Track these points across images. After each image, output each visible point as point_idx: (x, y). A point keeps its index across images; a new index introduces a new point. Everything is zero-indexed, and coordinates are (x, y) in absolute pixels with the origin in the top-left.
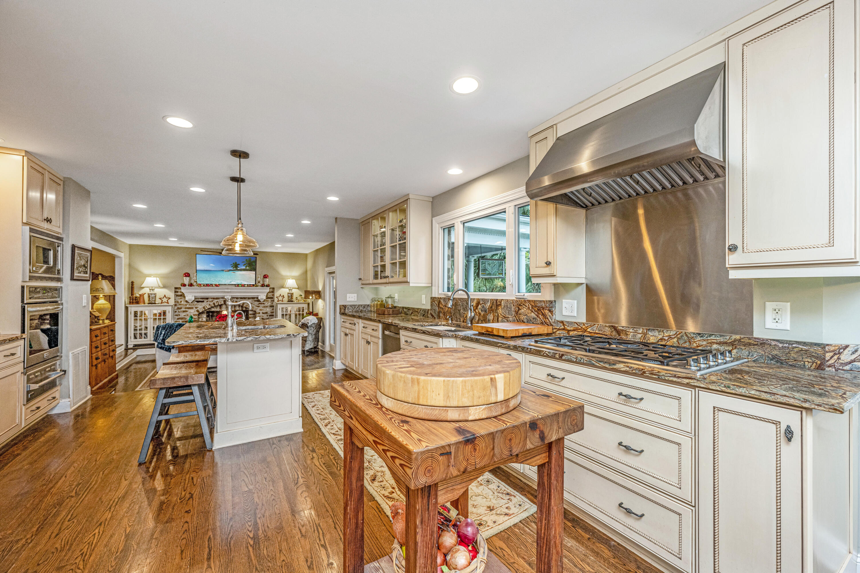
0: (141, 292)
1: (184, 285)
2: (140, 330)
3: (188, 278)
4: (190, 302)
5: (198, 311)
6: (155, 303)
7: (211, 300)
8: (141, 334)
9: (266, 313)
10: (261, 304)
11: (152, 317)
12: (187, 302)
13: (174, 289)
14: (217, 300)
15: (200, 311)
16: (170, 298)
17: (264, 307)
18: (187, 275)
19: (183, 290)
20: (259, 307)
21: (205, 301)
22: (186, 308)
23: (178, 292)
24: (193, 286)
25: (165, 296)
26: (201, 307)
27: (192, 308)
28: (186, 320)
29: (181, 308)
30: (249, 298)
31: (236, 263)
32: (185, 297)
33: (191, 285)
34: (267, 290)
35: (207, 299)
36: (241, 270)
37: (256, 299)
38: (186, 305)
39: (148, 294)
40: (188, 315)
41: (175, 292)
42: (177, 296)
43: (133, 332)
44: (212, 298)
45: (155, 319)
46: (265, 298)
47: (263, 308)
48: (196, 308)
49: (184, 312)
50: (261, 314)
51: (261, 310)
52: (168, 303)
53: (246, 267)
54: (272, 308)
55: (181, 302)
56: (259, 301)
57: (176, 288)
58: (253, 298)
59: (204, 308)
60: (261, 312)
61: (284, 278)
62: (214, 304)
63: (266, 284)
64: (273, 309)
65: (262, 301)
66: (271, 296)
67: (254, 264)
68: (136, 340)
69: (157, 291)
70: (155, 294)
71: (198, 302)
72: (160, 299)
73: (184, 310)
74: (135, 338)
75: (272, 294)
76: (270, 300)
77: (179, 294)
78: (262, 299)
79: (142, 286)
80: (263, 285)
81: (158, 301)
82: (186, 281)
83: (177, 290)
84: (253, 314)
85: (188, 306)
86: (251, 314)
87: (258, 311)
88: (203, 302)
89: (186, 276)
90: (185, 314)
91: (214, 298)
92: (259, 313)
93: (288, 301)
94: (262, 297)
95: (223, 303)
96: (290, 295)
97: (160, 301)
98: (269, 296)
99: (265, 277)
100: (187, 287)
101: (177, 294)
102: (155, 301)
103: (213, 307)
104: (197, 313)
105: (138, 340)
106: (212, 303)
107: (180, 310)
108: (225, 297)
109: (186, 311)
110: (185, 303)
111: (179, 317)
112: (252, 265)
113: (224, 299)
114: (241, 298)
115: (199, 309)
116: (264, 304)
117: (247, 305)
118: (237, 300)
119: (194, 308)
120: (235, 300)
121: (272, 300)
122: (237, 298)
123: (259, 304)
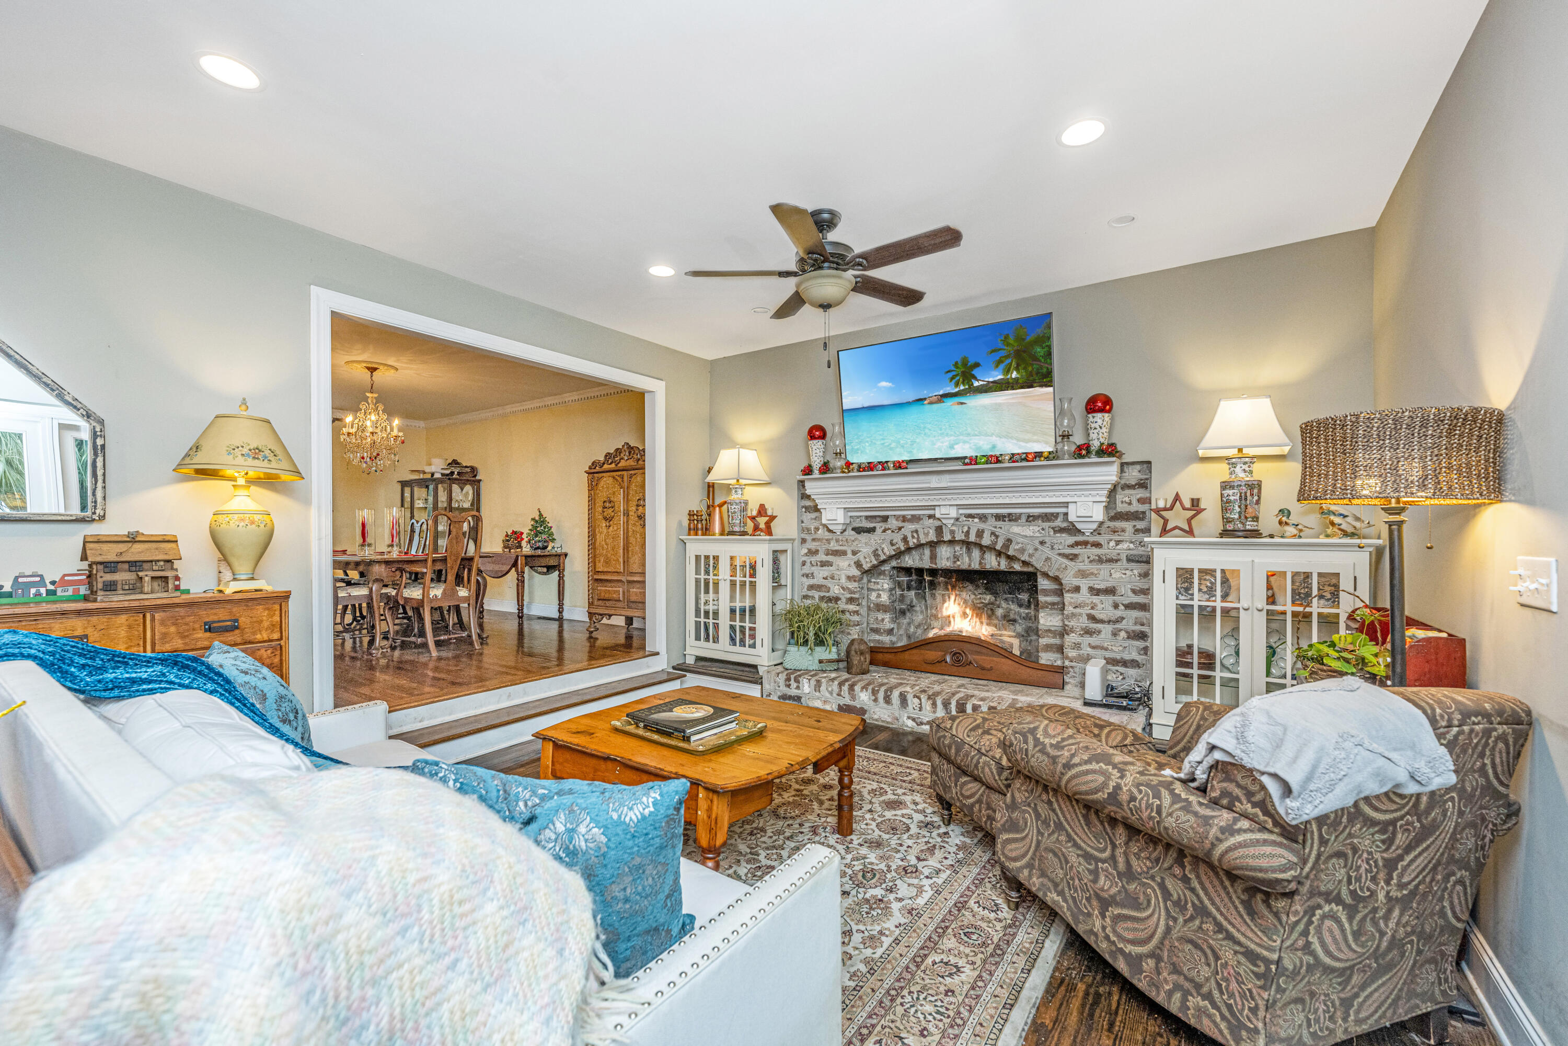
2: (706, 614)
3: (821, 445)
4: (836, 529)
5: (858, 565)
7: (895, 523)
8: (707, 626)
9: (1111, 591)
10: (1085, 543)
11: (728, 574)
13: (793, 487)
14: (912, 527)
15: (866, 566)
17: (1100, 560)
18: (817, 433)
19: (811, 488)
20: (1073, 557)
21: (880, 526)
23: (806, 496)
24: (834, 470)
25: (763, 508)
26: (866, 547)
27: (844, 553)
28: (831, 594)
30: (1031, 518)
31: (965, 363)
32: (822, 514)
33: (825, 468)
34: (1109, 473)
35: (885, 519)
36: (986, 389)
37: (1059, 523)
38: (828, 541)
40: (833, 577)
42: (807, 509)
43: (693, 619)
44: (897, 518)
45: (733, 586)
46: (1098, 514)
47: (1093, 568)
48: (854, 553)
49: (824, 564)
50: (1084, 596)
51: (1083, 574)
53: (1008, 371)
54: (1138, 569)
56: (1073, 530)
57: (796, 484)
58: (1047, 517)
59: (877, 552)
60: (1084, 584)
62: (905, 539)
63: (1095, 445)
64: (1144, 575)
65: (1087, 529)
66: (1136, 507)
67: (1039, 351)
68: (698, 644)
69: (750, 492)
71: (858, 530)
72: (753, 518)
73: (825, 558)
75: (1140, 493)
76: (1128, 526)
78: (1087, 519)
80: (1083, 451)
82: (817, 450)
83: (804, 490)
85: (834, 546)
87: (1069, 580)
88: (873, 530)
89: (815, 437)
90: (825, 571)
91: (904, 519)
92: (1077, 589)
93: (1225, 533)
94: (1085, 510)
95: (933, 535)
97: (752, 526)
98: (1121, 507)
99: (1099, 404)
100: (819, 475)
101: (806, 502)
103: (899, 553)
104: (856, 572)
105: (703, 643)
106: (898, 538)
107: (813, 559)
109: (831, 564)
110: (825, 535)
112: (1035, 359)
113: (938, 523)
114: (999, 517)
115: (860, 556)
116: (1098, 545)
117: (1022, 551)
118: (982, 526)
119: (850, 555)
120: (976, 524)
121: (1140, 525)
122: (983, 518)
123: (1077, 544)
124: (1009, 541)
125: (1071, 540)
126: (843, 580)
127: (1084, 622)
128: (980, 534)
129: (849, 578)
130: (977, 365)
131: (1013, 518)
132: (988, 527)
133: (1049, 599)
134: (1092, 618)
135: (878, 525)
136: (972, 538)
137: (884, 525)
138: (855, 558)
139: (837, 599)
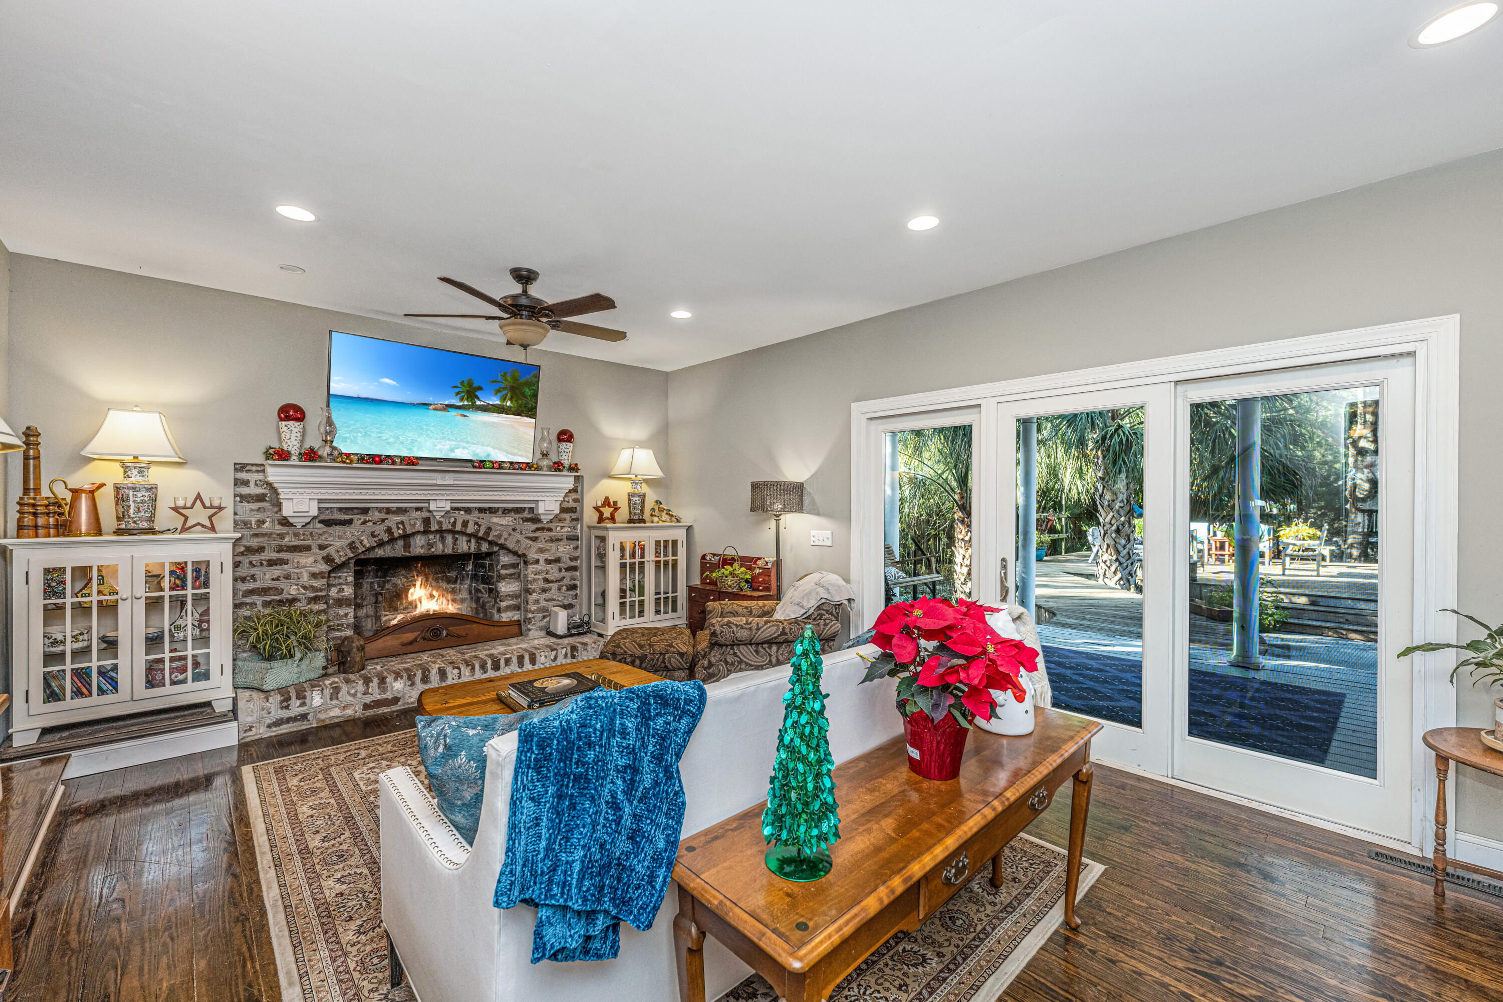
0: (82, 478)
1: (283, 455)
2: (82, 653)
3: (295, 426)
4: (299, 522)
5: (328, 559)
6: (151, 531)
7: (377, 515)
8: (82, 675)
9: (558, 560)
10: (542, 529)
11: (141, 590)
12: (285, 522)
13: (231, 475)
14: (398, 518)
15: (337, 560)
16: (220, 508)
17: (552, 540)
18: (293, 414)
19: (275, 474)
20: (535, 539)
21: (358, 519)
22: (280, 550)
23: (246, 483)
24: (320, 458)
25: (199, 497)
26: (339, 540)
27: (308, 548)
28: (284, 596)
29: (261, 549)
30: (506, 511)
31: (470, 384)
32: (279, 505)
33: (310, 456)
34: (567, 482)
35: (365, 511)
36: (486, 409)
37: (526, 515)
38: (282, 536)
39: (117, 488)
40: (288, 577)
41: (237, 482)
42: (244, 498)
43: (38, 670)
44: (380, 510)
45: (153, 605)
46: (555, 509)
47: (547, 546)
48: (322, 547)
49: (272, 563)
50: (542, 566)
51: (541, 551)
52: (213, 529)
53: (504, 399)
54: (573, 544)
55: (261, 522)
56: (536, 520)
57: (240, 467)
58: (518, 511)
59: (352, 547)
60: (542, 557)
61: (608, 446)
62: (389, 530)
63: (564, 463)
64: (576, 548)
65: (545, 519)
66: (574, 504)
67: (528, 392)
68: (54, 706)
69: (155, 475)
70: (152, 489)
71: (328, 523)
72: (176, 509)
73: (275, 556)
74: (52, 695)
75: (577, 496)
76: (567, 516)
77: (253, 490)
78: (548, 512)
79: (87, 452)
80: (558, 467)
81: (165, 517)
82: (290, 435)
83: (243, 476)
84: (514, 566)
85: (288, 540)
86: (504, 567)
87: (532, 555)
88: (350, 522)
89: (288, 418)
90: (277, 571)
91: (388, 511)
92: (537, 561)
93: (630, 521)
94: (548, 506)
95: (419, 526)
96: (636, 499)
97: (179, 522)
98: (567, 505)
99: (565, 436)
100: (294, 461)
101: (244, 490)
102: (151, 519)
103: (381, 544)
104: (324, 568)
105: (69, 703)
106: (380, 529)
107: (255, 558)
108: (432, 507)
109: (286, 562)
110: (278, 528)
111: (251, 586)
112: (524, 396)
113: (425, 514)
114: (481, 510)
115: (331, 550)
116: (550, 530)
117: (500, 536)
118: (467, 517)
119: (315, 550)
120: (461, 516)
121: (574, 516)
122: (468, 511)
123: (537, 529)
124: (490, 529)
125: (534, 527)
126: (305, 579)
127: (541, 584)
128: (465, 524)
129: (314, 576)
130: (480, 388)
131: (492, 511)
132: (472, 518)
133: (508, 571)
134: (546, 581)
135: (355, 517)
136: (459, 527)
137: (363, 518)
138: (324, 553)
139: (292, 601)
